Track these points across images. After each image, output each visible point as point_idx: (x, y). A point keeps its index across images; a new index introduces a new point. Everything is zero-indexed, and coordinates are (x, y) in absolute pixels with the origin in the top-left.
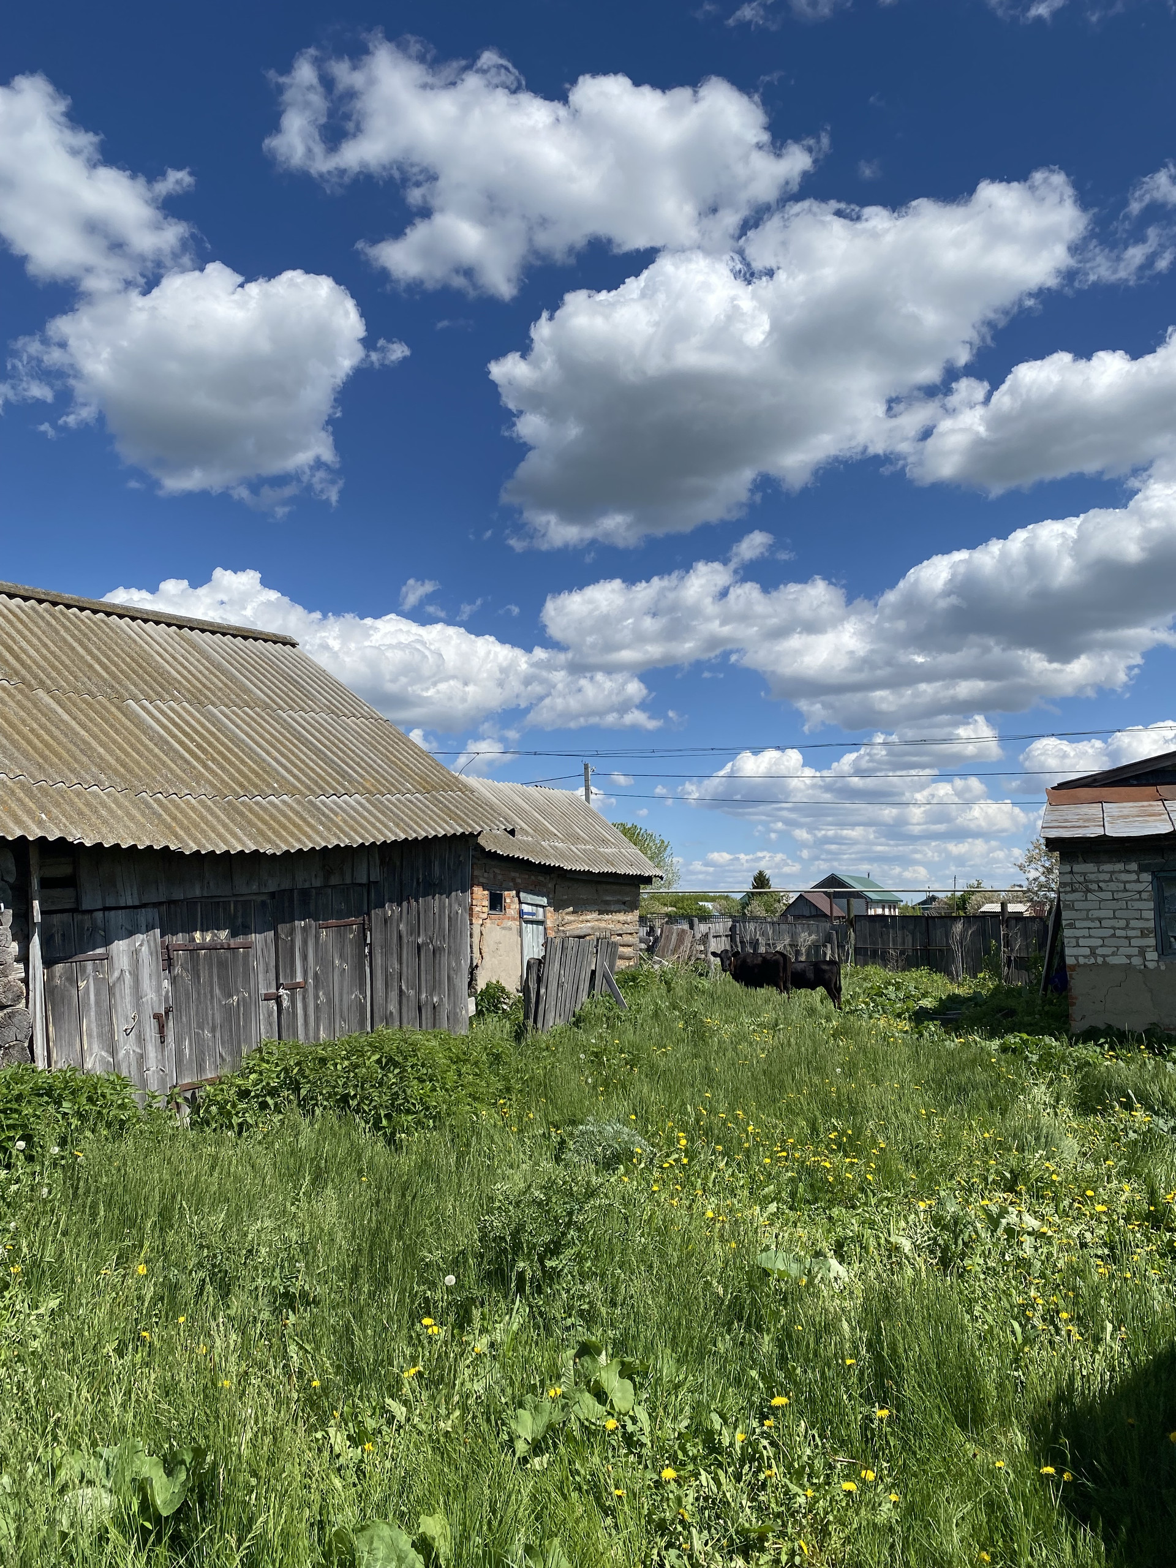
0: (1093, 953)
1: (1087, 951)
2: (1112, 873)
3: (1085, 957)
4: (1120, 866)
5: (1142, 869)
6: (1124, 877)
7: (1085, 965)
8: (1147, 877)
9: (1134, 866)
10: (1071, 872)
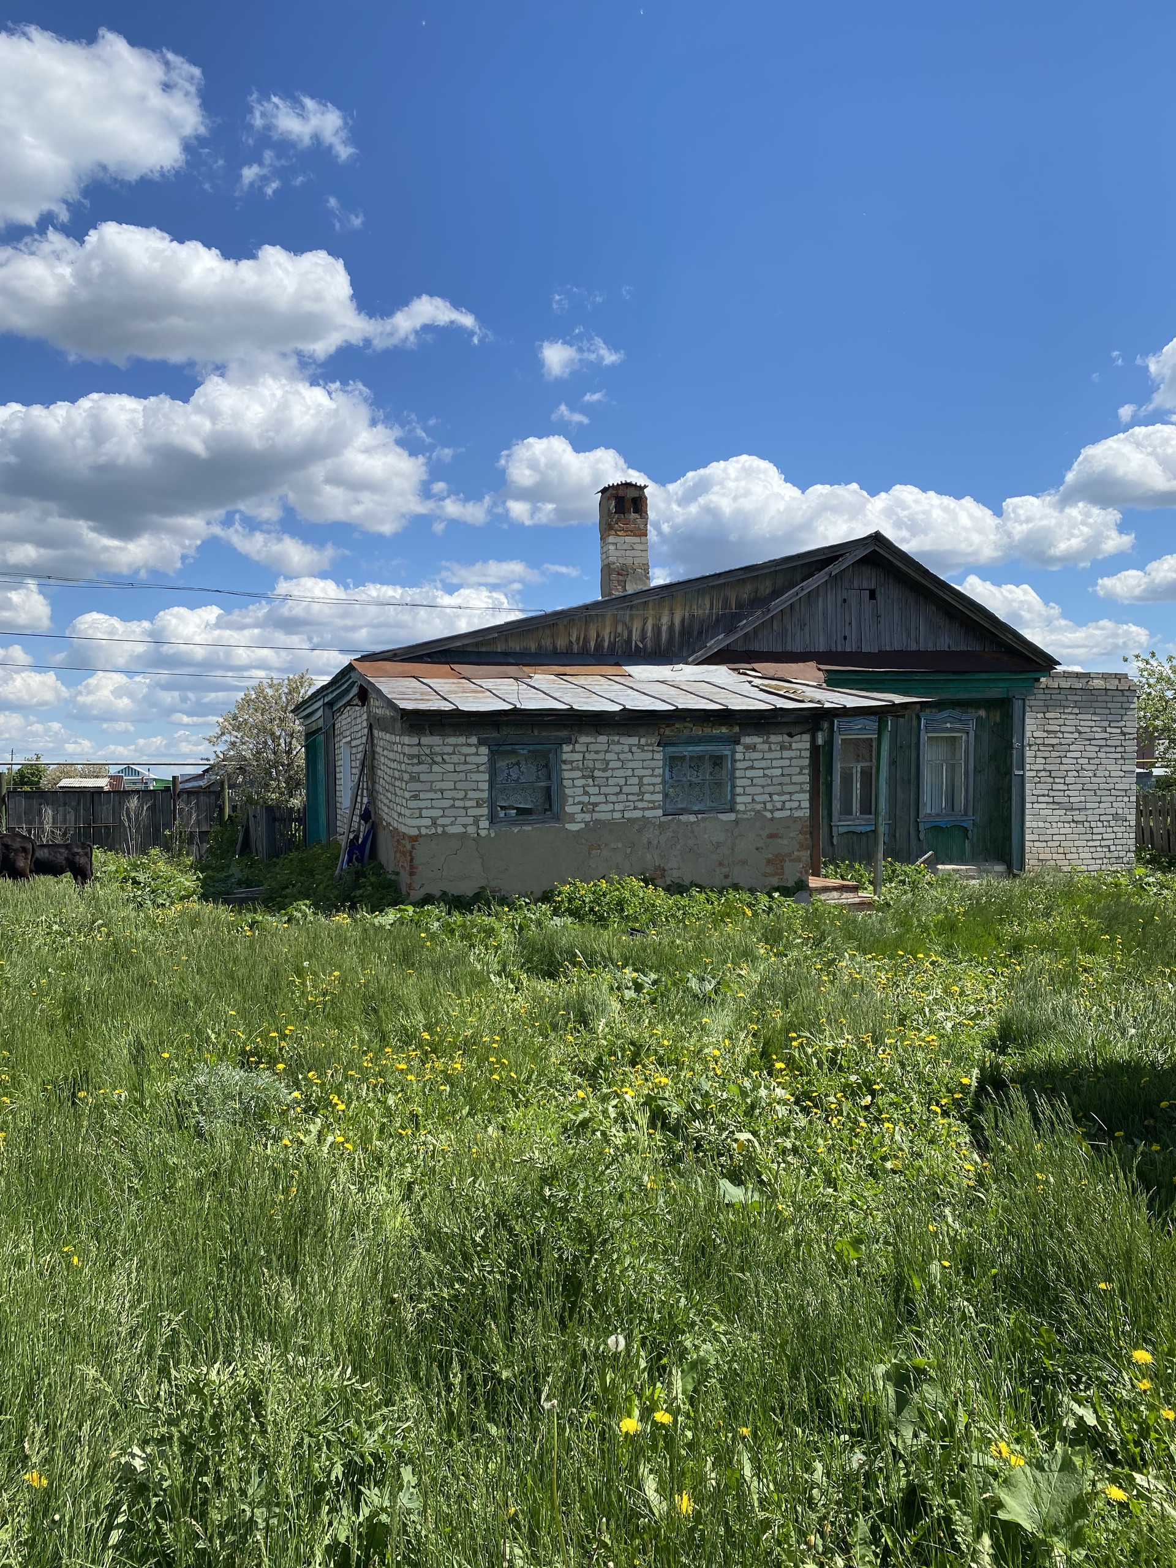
0: (434, 824)
1: (429, 822)
2: (456, 745)
3: (427, 827)
4: (462, 740)
5: (481, 743)
6: (466, 750)
7: (427, 835)
8: (484, 750)
9: (474, 740)
10: (419, 744)
